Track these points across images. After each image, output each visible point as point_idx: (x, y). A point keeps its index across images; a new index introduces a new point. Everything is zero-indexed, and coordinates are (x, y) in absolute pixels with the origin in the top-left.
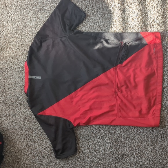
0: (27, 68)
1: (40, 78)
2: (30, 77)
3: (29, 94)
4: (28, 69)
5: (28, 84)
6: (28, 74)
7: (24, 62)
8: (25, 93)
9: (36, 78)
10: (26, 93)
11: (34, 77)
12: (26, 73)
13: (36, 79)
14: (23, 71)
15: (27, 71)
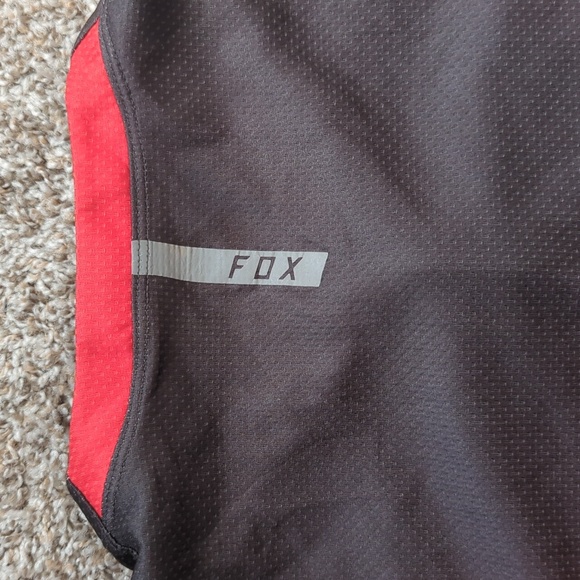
0: (112, 125)
1: (311, 268)
2: (151, 258)
3: (138, 525)
4: (123, 150)
5: (127, 361)
6: (119, 213)
7: (54, 50)
8: (75, 492)
9: (244, 277)
10: (97, 503)
11: (209, 265)
12: (90, 210)
13: (243, 289)
14: (33, 180)
15: (110, 178)
